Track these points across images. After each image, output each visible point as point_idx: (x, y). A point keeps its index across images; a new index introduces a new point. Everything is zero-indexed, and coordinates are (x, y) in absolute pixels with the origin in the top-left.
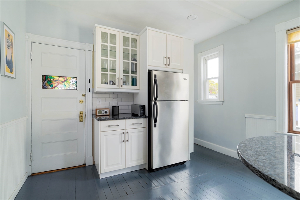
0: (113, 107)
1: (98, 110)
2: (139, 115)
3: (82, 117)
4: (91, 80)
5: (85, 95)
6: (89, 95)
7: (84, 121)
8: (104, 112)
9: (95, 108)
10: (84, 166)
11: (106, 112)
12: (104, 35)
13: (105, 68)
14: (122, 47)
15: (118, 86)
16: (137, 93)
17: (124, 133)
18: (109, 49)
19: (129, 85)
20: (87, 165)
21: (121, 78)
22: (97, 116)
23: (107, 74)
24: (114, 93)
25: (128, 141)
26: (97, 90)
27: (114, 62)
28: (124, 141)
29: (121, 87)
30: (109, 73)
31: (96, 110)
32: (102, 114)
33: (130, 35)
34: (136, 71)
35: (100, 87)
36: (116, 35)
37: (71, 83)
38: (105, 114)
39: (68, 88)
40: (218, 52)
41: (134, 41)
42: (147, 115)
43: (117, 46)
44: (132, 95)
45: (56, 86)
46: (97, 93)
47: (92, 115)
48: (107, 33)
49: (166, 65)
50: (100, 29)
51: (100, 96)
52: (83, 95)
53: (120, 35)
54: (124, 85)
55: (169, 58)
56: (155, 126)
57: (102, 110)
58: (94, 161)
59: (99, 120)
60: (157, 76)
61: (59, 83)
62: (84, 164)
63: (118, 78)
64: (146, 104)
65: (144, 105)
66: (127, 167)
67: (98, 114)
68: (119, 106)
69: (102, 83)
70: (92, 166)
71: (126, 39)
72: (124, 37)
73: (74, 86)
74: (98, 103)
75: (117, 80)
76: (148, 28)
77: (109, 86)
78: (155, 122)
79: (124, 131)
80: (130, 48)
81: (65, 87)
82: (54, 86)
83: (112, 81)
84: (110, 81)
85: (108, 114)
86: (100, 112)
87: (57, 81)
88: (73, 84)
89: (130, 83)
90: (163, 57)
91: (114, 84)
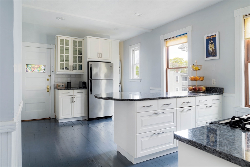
0: (67, 83)
1: (58, 85)
2: (82, 87)
3: (49, 89)
4: (54, 72)
5: (50, 76)
6: (53, 76)
7: (49, 91)
8: (62, 86)
9: (56, 84)
10: (50, 118)
11: (63, 86)
12: (62, 41)
13: (62, 60)
14: (73, 47)
15: (70, 70)
16: (83, 75)
17: (72, 97)
18: (65, 48)
19: (77, 70)
20: (51, 118)
21: (72, 65)
22: (57, 88)
23: (64, 64)
24: (68, 75)
25: (75, 102)
26: (58, 73)
27: (68, 56)
28: (72, 102)
29: (72, 71)
30: (64, 63)
31: (57, 84)
32: (60, 87)
33: (77, 39)
34: (82, 61)
35: (59, 71)
36: (69, 40)
37: (42, 69)
38: (62, 87)
39: (40, 72)
40: (138, 47)
41: (80, 42)
42: (87, 88)
43: (70, 46)
44: (80, 76)
45: (33, 71)
46: (58, 74)
47: (54, 88)
48: (64, 40)
49: (99, 58)
50: (59, 37)
51: (59, 76)
52: (49, 76)
53: (71, 40)
54: (74, 69)
55: (101, 53)
56: (91, 94)
57: (60, 85)
58: (55, 116)
59: (58, 90)
60: (92, 65)
61: (35, 69)
62: (49, 118)
63: (70, 66)
64: (86, 81)
65: (85, 82)
66: (74, 117)
67: (58, 87)
68: (71, 83)
69: (60, 69)
70: (54, 119)
71: (75, 42)
72: (74, 41)
73: (44, 70)
74: (58, 81)
75: (69, 67)
76: (87, 36)
77: (64, 70)
78: (91, 91)
79: (73, 96)
80: (78, 47)
81: (38, 71)
82: (32, 71)
83: (67, 68)
84: (65, 68)
85: (64, 87)
86: (59, 86)
87: (34, 68)
88: (43, 69)
89: (78, 69)
90: (98, 53)
91: (68, 69)
